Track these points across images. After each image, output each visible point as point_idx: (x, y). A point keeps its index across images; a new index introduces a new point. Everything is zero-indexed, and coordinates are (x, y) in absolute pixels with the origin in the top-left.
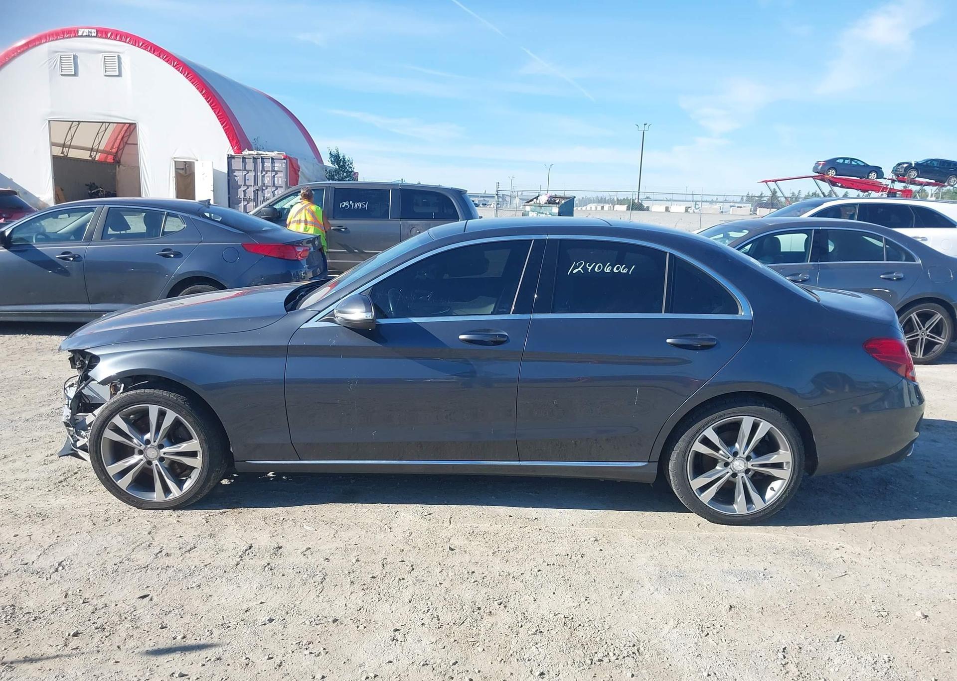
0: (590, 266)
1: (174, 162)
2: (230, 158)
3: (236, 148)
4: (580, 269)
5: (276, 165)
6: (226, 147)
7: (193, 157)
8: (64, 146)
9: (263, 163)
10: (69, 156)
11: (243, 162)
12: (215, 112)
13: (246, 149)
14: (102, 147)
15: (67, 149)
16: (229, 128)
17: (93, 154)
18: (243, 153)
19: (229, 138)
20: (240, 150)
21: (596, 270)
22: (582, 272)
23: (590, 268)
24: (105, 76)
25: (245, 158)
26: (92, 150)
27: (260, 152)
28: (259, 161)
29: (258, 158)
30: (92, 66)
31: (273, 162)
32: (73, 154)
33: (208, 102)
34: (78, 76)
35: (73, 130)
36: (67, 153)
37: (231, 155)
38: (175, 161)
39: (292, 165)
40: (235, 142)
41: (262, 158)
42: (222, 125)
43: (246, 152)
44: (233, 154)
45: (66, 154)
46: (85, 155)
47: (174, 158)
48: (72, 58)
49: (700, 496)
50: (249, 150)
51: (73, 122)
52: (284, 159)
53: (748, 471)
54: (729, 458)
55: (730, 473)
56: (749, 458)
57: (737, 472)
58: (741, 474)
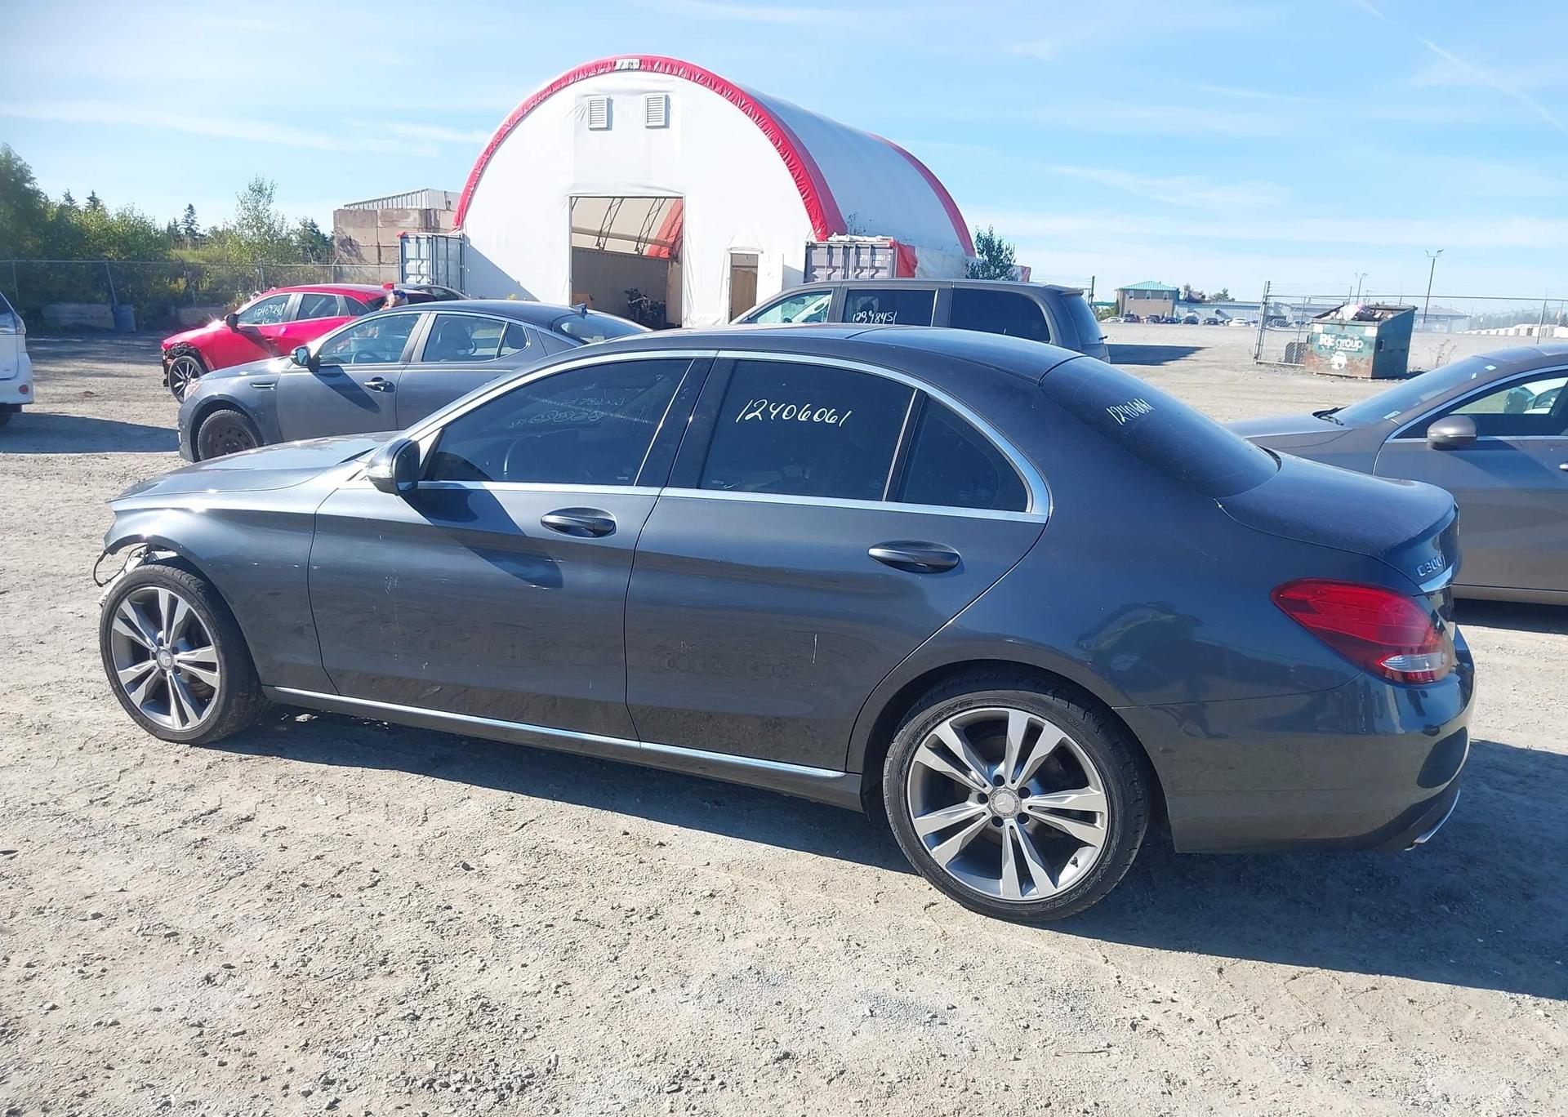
0: (774, 409)
1: (730, 255)
2: (810, 247)
3: (819, 231)
4: (757, 413)
5: (878, 257)
6: (803, 229)
7: (757, 247)
8: (600, 234)
9: (858, 254)
10: (605, 249)
11: (828, 253)
12: (793, 175)
13: (835, 233)
14: (653, 236)
15: (604, 239)
16: (811, 199)
17: (641, 246)
18: (830, 239)
19: (810, 216)
20: (825, 234)
21: (784, 417)
22: (760, 418)
23: (775, 412)
24: (647, 127)
25: (832, 247)
26: (639, 240)
27: (855, 238)
28: (853, 251)
29: (850, 248)
30: (631, 113)
31: (873, 254)
32: (612, 246)
33: (784, 160)
34: (611, 129)
35: (613, 210)
36: (604, 245)
37: (812, 243)
38: (732, 254)
39: (904, 257)
40: (818, 223)
41: (857, 247)
42: (802, 195)
43: (834, 238)
44: (815, 241)
45: (602, 246)
46: (629, 248)
47: (731, 249)
48: (606, 104)
49: (931, 850)
50: (838, 235)
51: (614, 198)
52: (891, 248)
53: (1022, 818)
54: (985, 786)
55: (989, 815)
56: (1024, 793)
57: (1001, 816)
58: (1010, 822)
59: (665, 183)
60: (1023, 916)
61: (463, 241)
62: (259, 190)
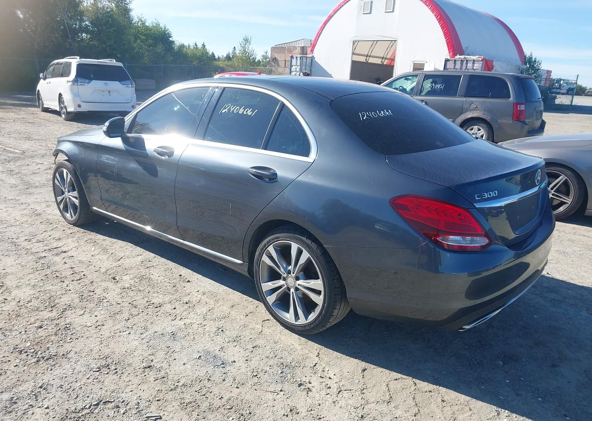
1: (413, 64)
2: (447, 61)
3: (451, 54)
4: (226, 110)
5: (476, 65)
6: (445, 53)
7: (425, 60)
8: (367, 56)
9: (467, 63)
10: (368, 62)
11: (454, 63)
12: (443, 30)
13: (458, 55)
14: (389, 56)
15: (369, 58)
16: (449, 41)
17: (383, 60)
18: (456, 57)
19: (448, 47)
20: (454, 55)
21: (235, 112)
22: (227, 112)
24: (385, 12)
25: (456, 61)
26: (383, 58)
27: (466, 56)
28: (465, 62)
29: (464, 61)
30: (379, 8)
31: (474, 63)
32: (371, 60)
33: (440, 24)
34: (371, 14)
35: (373, 46)
36: (368, 60)
37: (447, 59)
38: (414, 63)
39: (487, 65)
40: (451, 50)
41: (467, 61)
42: (446, 39)
43: (458, 57)
44: (449, 58)
45: (367, 60)
46: (378, 61)
47: (414, 61)
48: (370, 3)
50: (460, 55)
51: (374, 41)
52: (482, 61)
53: (297, 289)
54: (284, 274)
55: (286, 286)
56: (297, 279)
57: (290, 287)
58: (292, 290)
59: (390, 35)
60: (295, 330)
61: (313, 58)
62: (246, 40)
